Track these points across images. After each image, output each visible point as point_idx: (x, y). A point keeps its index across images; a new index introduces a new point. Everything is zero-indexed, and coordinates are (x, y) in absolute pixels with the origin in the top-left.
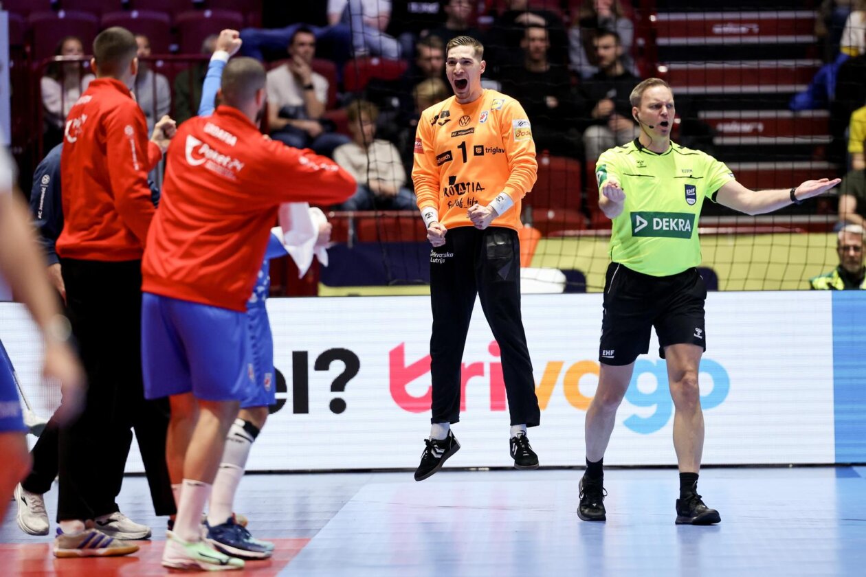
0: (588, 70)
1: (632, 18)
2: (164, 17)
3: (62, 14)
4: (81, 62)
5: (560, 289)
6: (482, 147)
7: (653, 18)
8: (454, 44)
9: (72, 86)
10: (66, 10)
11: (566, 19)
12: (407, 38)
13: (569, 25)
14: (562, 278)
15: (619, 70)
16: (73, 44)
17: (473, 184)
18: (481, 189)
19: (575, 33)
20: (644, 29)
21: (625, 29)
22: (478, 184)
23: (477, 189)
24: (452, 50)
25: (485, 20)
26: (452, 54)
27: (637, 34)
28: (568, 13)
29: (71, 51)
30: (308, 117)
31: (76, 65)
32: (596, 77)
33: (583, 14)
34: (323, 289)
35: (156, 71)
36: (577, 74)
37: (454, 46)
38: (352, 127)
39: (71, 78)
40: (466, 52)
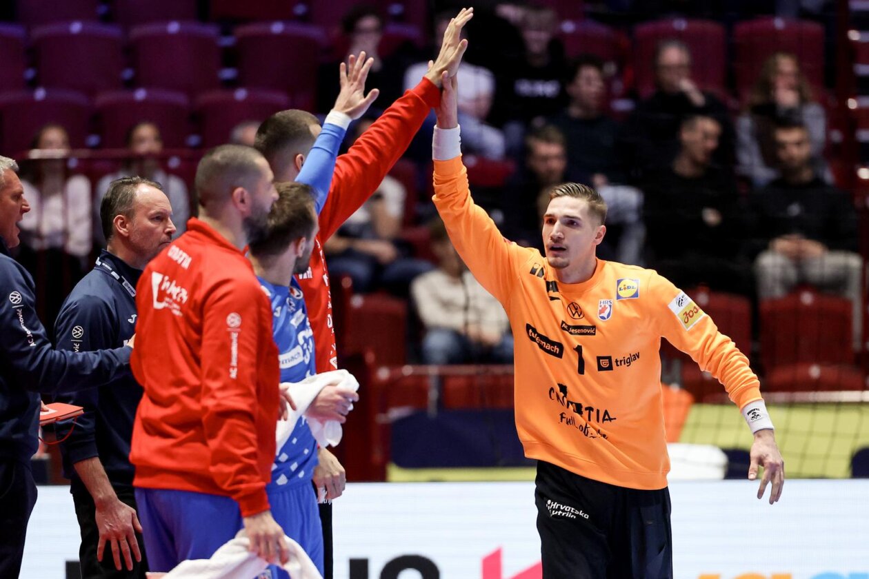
0: (762, 173)
1: (824, 103)
2: (180, 99)
3: (40, 94)
4: (65, 160)
5: (720, 473)
6: (609, 358)
7: (852, 104)
8: (558, 192)
9: (53, 192)
10: (47, 86)
11: (732, 103)
12: (515, 129)
13: (737, 113)
14: (721, 459)
15: (806, 175)
16: (54, 135)
17: (598, 411)
18: (610, 419)
19: (745, 124)
20: (840, 119)
21: (816, 120)
22: (606, 413)
23: (604, 420)
24: (555, 202)
25: (623, 105)
26: (554, 207)
27: (832, 124)
28: (737, 95)
29: (50, 145)
30: (376, 237)
31: (58, 166)
32: (774, 184)
33: (755, 98)
34: (395, 473)
35: (169, 172)
36: (748, 180)
37: (558, 196)
38: (438, 249)
39: (51, 181)
40: (573, 207)
